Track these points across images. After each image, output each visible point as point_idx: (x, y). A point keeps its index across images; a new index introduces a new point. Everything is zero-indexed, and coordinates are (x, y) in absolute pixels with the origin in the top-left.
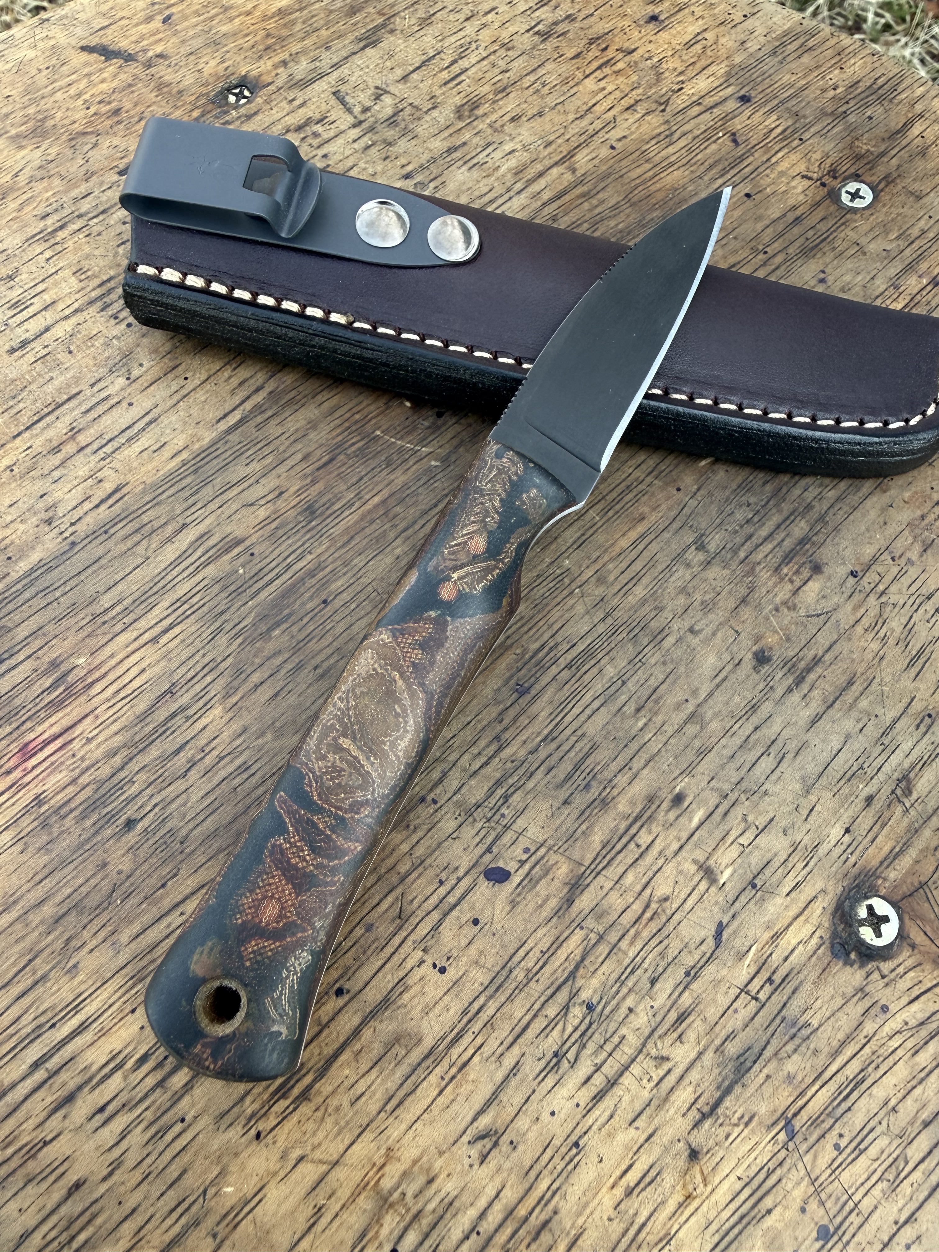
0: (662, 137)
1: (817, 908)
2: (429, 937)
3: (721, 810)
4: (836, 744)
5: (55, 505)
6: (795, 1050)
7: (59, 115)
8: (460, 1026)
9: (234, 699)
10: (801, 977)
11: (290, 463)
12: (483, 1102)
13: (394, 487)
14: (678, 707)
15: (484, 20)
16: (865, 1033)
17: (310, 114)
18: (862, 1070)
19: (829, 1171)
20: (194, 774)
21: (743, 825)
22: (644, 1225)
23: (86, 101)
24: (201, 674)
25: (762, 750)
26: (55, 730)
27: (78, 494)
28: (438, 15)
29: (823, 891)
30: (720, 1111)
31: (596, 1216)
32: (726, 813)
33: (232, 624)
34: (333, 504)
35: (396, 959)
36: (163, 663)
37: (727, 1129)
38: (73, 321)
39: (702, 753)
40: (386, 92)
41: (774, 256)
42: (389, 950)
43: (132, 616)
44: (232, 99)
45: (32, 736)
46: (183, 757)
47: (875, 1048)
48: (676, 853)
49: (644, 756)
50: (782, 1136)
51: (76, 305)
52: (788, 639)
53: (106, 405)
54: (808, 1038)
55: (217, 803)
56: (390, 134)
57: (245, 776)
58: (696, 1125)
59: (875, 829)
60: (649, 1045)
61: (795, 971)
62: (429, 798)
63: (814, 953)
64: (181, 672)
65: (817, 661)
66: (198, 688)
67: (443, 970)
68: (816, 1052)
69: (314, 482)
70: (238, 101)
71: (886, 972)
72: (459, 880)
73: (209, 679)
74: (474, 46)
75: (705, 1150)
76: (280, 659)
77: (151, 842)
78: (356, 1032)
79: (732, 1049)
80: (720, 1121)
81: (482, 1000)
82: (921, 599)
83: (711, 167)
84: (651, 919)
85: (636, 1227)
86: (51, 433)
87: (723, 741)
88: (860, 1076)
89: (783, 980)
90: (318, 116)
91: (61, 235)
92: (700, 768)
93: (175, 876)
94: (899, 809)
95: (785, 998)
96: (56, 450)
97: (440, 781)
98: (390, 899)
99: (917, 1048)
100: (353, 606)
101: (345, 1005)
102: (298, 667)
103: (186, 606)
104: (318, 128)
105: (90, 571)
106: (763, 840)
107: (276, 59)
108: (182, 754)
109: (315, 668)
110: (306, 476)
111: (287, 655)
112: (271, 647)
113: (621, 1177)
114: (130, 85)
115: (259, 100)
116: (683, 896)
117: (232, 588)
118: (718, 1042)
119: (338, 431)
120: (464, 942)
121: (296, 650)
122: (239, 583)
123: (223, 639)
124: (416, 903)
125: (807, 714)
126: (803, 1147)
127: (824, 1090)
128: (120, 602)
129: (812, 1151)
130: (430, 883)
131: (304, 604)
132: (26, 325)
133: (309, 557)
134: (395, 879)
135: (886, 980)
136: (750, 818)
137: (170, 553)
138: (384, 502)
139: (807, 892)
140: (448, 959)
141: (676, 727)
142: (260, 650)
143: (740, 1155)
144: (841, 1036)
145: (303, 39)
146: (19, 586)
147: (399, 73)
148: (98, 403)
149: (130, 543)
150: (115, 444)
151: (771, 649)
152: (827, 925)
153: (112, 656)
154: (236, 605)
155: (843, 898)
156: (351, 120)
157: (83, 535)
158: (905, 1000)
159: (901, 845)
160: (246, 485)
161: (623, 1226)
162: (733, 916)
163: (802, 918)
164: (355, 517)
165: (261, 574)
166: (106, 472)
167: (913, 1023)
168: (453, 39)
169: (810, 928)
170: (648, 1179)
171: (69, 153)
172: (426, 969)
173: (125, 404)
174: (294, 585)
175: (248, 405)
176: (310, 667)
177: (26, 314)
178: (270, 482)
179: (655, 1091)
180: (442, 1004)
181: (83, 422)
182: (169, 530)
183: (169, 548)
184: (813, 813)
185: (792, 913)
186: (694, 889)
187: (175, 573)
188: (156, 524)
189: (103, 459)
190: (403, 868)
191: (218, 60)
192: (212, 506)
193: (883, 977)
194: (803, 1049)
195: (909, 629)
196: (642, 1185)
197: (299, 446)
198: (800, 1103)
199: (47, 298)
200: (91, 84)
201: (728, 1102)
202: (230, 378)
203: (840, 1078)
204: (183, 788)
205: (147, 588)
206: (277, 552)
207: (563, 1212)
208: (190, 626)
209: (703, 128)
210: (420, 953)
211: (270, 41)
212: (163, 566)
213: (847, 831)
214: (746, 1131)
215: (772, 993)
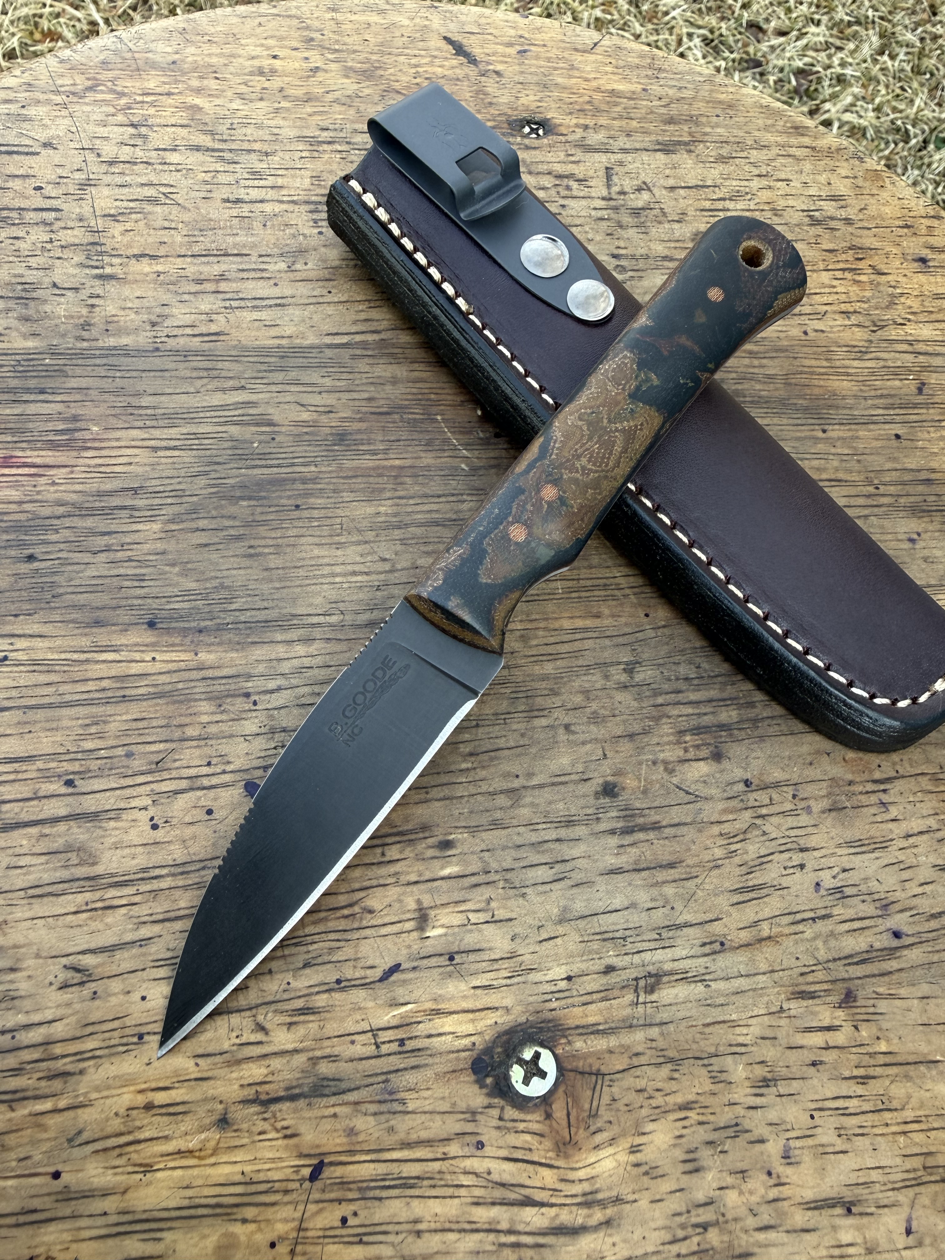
0: (856, 349)
1: (491, 1018)
2: (166, 795)
3: (474, 880)
4: (618, 902)
5: (167, 317)
6: (375, 1114)
7: (392, 71)
8: (132, 877)
9: (174, 527)
10: (430, 1061)
11: (355, 395)
12: (100, 945)
13: (418, 463)
14: (506, 775)
15: (772, 184)
16: (446, 1149)
17: (576, 172)
18: (418, 1178)
19: (321, 1233)
20: (103, 557)
21: (482, 905)
22: (139, 1142)
23: (417, 72)
24: (167, 494)
25: (549, 861)
26: (38, 461)
27: (188, 319)
28: (737, 161)
29: (507, 1010)
30: (273, 1108)
31: (108, 1101)
32: (476, 885)
33: (218, 475)
34: (363, 444)
35: (128, 792)
36: (148, 468)
37: (266, 1126)
38: (285, 207)
39: (496, 825)
40: (649, 189)
41: (883, 495)
42: (129, 781)
43: (154, 423)
44: (527, 130)
45: (20, 454)
46: (106, 540)
47: (444, 1169)
48: (409, 884)
49: (446, 791)
50: (306, 1172)
51: (295, 198)
52: (645, 792)
53: (259, 275)
54: (394, 1113)
55: (100, 588)
56: (627, 219)
57: (136, 584)
58: (246, 1102)
59: (595, 996)
60: (262, 1010)
61: (429, 1052)
62: (253, 698)
63: (458, 1051)
64: (154, 482)
65: (656, 827)
66: (157, 501)
67: (155, 827)
68: (391, 1130)
69: (361, 420)
70: (530, 133)
71: (506, 1117)
72: (224, 772)
73: (169, 501)
74: (749, 197)
75: (235, 1127)
76: (231, 523)
77: (34, 581)
78: (55, 820)
79: (325, 1068)
80: (266, 1115)
81: (164, 871)
82: (794, 846)
83: (881, 396)
84: (346, 917)
85: (130, 1138)
86: (206, 269)
87: (521, 829)
88: (412, 1181)
89: (413, 1051)
90: (581, 176)
91: (325, 147)
92: (484, 835)
93: (29, 615)
94: (630, 997)
95: (402, 1066)
96: (199, 282)
97: (272, 692)
98: (162, 746)
99: (481, 1200)
100: (316, 524)
101: (64, 795)
102: (238, 538)
103: (196, 442)
104: (574, 185)
105: (152, 374)
106: (489, 930)
107: (582, 121)
108: (106, 537)
109: (251, 547)
110: (359, 412)
111: (237, 523)
112: (233, 510)
113: (153, 1090)
114: (458, 79)
115: (545, 141)
116: (387, 920)
117: (240, 452)
118: (318, 1053)
119: (410, 397)
120: (188, 819)
121: (247, 525)
122: (247, 452)
123: (202, 481)
124: (177, 764)
125: (612, 861)
126: (316, 1196)
127: (372, 1165)
128: (154, 408)
129: (321, 1205)
130: (201, 757)
131: (281, 497)
132: (250, 191)
133: (313, 468)
134: (177, 734)
135: (501, 1123)
136: (493, 904)
137: (217, 399)
138: (401, 468)
139: (492, 999)
140: (166, 822)
141: (491, 789)
142: (222, 507)
143: (259, 1156)
144: (424, 1135)
145: (614, 119)
146: (97, 352)
147: (671, 182)
148: (254, 270)
149: (195, 374)
150: (242, 304)
151: (624, 789)
152: (487, 1038)
153: (118, 440)
154: (232, 465)
155: (519, 1028)
156: (605, 193)
157: (169, 348)
158: (504, 1153)
159: (607, 1026)
160: (310, 389)
161: (123, 1129)
162: (414, 968)
163: (471, 1016)
164: (371, 464)
165: (267, 457)
166: (221, 318)
167: (495, 1177)
168: (734, 183)
169: (470, 1029)
170: (171, 1110)
171: (377, 98)
172: (144, 816)
173: (272, 282)
174: (285, 480)
175: (358, 338)
176: (247, 544)
177: (256, 183)
178: (329, 400)
179: (235, 1048)
180: (133, 850)
181: (234, 275)
182: (231, 383)
183: (219, 395)
184: (551, 942)
185: (465, 1005)
186: (400, 922)
187: (208, 414)
188: (224, 374)
189: (226, 308)
190: (191, 732)
191: (537, 98)
192: (274, 388)
193: (501, 1119)
194: (383, 1118)
195: (763, 861)
196: (164, 1111)
197: (372, 389)
198: (343, 1158)
199: (280, 181)
200: (431, 64)
201: (286, 1106)
202: (362, 311)
203: (394, 1168)
204: (87, 561)
205: (180, 411)
206: (292, 449)
207: (86, 1078)
208: (187, 457)
209: (899, 364)
210: (150, 802)
211: (588, 107)
212: (205, 404)
213: (569, 978)
214: (280, 1142)
215: (395, 1053)
